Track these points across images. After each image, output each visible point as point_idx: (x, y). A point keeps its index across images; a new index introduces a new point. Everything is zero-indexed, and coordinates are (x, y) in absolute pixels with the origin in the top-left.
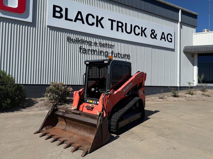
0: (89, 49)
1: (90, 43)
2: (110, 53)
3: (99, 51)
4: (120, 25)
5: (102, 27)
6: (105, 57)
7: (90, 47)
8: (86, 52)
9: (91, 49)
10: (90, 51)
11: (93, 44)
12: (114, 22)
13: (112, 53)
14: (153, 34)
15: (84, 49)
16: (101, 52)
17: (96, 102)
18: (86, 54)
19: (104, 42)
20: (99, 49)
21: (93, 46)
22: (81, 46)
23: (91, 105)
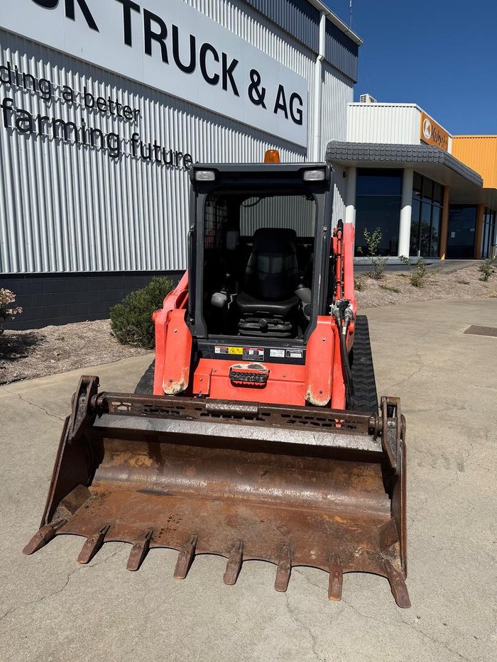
0: (43, 115)
1: (44, 90)
2: (126, 143)
3: (83, 127)
4: (155, 28)
5: (92, 25)
6: (110, 155)
7: (47, 107)
8: (31, 128)
9: (51, 117)
10: (49, 126)
11: (57, 93)
12: (133, 12)
13: (134, 141)
14: (254, 85)
15: (23, 111)
16: (93, 132)
17: (261, 353)
18: (34, 140)
19: (101, 91)
20: (83, 120)
21: (58, 104)
22: (6, 100)
23: (244, 366)
